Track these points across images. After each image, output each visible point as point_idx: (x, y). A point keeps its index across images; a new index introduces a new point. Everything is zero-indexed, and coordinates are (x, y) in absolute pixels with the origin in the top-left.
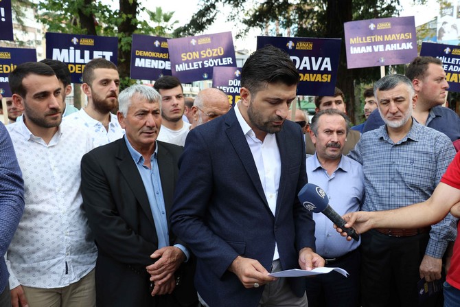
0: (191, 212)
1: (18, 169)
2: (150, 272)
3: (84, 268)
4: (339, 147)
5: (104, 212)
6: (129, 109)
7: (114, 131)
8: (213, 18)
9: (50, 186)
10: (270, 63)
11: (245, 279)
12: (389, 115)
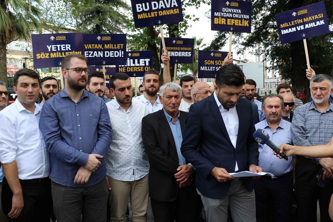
0: (191, 146)
1: (110, 122)
2: (176, 177)
3: (143, 174)
4: (277, 115)
5: (151, 145)
6: (164, 94)
7: (157, 106)
8: (224, 43)
9: (127, 132)
10: (228, 75)
11: (219, 178)
12: (315, 96)
